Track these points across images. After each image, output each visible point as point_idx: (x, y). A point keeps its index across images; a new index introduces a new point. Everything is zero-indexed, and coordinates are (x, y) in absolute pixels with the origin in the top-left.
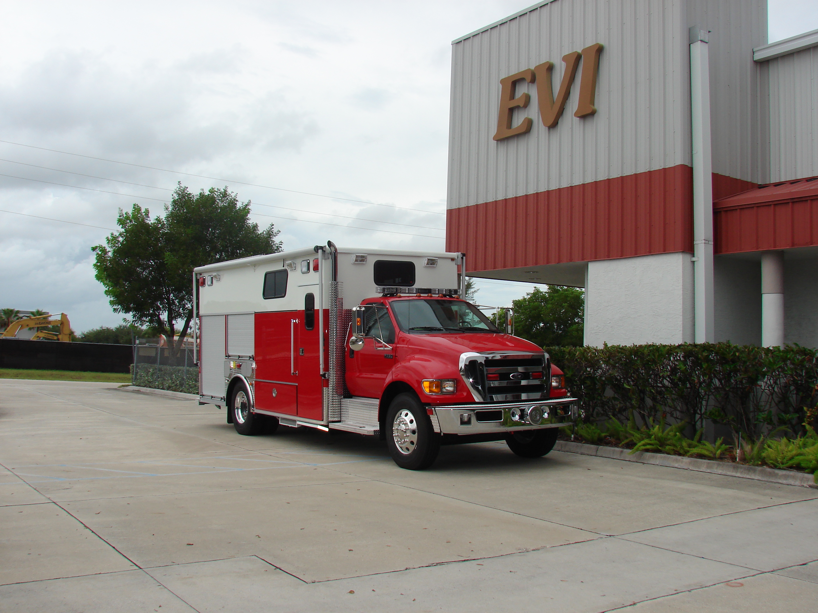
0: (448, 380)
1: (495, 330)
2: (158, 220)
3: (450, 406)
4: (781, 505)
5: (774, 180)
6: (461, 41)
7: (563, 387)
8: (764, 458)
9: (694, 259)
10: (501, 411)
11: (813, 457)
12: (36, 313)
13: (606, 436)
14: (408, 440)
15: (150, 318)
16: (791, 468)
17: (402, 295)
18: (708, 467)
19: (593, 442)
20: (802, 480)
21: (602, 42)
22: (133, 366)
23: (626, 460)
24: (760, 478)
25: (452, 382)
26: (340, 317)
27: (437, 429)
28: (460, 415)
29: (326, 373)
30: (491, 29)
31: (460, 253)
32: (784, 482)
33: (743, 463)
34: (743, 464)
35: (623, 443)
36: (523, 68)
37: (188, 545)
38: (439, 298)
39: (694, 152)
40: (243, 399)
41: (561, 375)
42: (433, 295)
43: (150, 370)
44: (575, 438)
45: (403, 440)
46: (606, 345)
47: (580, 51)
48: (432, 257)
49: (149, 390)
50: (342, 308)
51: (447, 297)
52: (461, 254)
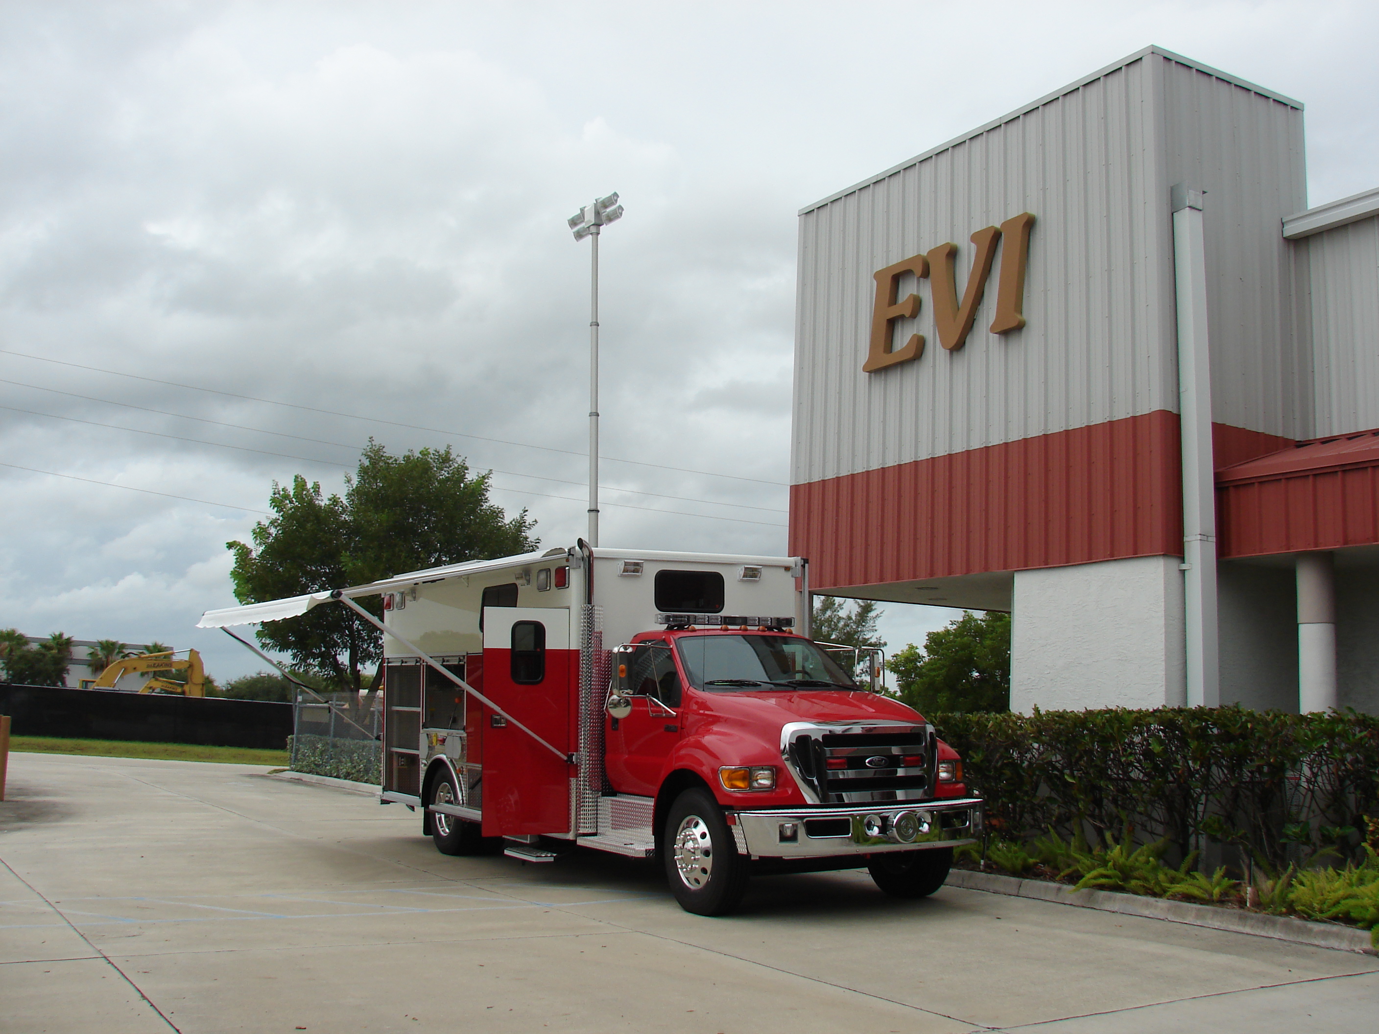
0: (763, 768)
1: (850, 685)
2: (335, 500)
3: (764, 810)
4: (1302, 983)
5: (1321, 433)
6: (814, 210)
7: (960, 780)
8: (1293, 901)
9: (1184, 567)
10: (849, 820)
11: (1370, 901)
12: (151, 648)
13: (1036, 864)
14: (697, 866)
15: (320, 659)
16: (1335, 919)
17: (697, 627)
18: (1198, 916)
19: (1014, 873)
20: (1352, 940)
21: (1033, 211)
22: (292, 739)
23: (1065, 904)
24: (1282, 936)
25: (769, 772)
26: (597, 662)
27: (742, 850)
28: (780, 826)
29: (573, 755)
30: (860, 190)
31: (799, 558)
32: (1323, 943)
33: (1258, 910)
34: (1256, 912)
35: (1062, 874)
36: (910, 254)
37: (297, 1028)
38: (760, 633)
39: (1182, 390)
40: (449, 795)
41: (956, 760)
42: (749, 628)
43: (319, 746)
44: (986, 865)
45: (690, 867)
46: (1037, 710)
47: (998, 225)
48: (752, 564)
49: (315, 778)
50: (601, 648)
51: (775, 630)
52: (802, 559)
